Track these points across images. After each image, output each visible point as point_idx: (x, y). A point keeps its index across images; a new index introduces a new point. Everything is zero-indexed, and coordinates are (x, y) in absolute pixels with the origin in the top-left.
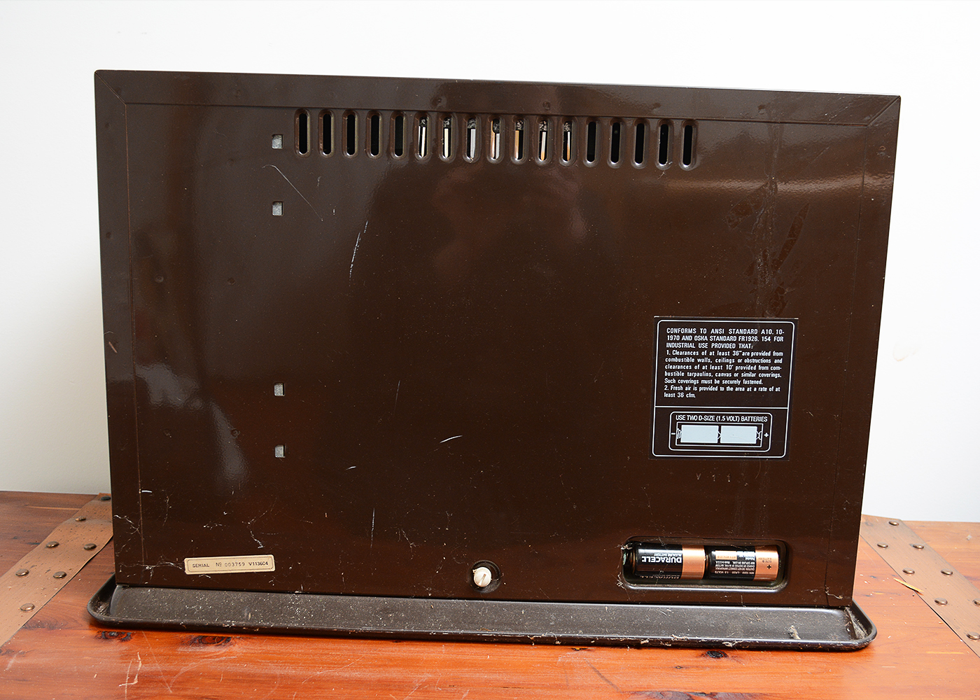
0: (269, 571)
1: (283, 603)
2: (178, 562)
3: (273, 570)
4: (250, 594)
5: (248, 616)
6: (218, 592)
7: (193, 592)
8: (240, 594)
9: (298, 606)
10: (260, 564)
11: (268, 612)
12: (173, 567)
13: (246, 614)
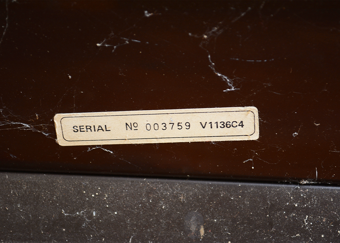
0: (246, 139)
1: (272, 205)
2: (39, 122)
3: (256, 137)
4: (198, 183)
5: (198, 232)
6: (129, 180)
7: (76, 180)
8: (178, 183)
9: (307, 211)
10: (226, 125)
11: (242, 223)
12: (29, 132)
13: (193, 228)
